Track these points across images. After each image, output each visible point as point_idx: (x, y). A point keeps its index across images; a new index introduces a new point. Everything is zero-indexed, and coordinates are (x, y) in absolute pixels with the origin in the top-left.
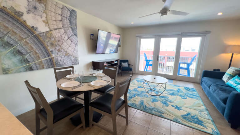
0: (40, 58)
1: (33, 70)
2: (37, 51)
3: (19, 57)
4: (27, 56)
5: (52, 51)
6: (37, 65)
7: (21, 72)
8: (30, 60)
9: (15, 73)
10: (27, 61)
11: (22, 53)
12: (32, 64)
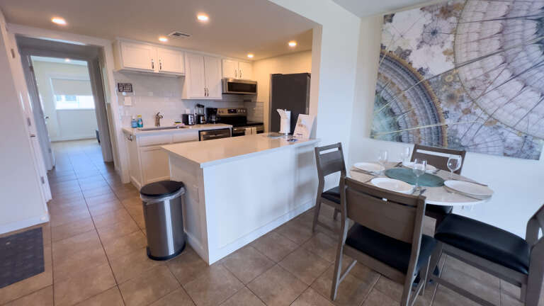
0: (418, 123)
1: (401, 141)
2: (416, 112)
3: (390, 119)
4: (399, 119)
5: (446, 113)
6: (410, 135)
7: (386, 140)
8: (402, 125)
9: (380, 139)
10: (397, 126)
11: (394, 113)
12: (403, 132)
